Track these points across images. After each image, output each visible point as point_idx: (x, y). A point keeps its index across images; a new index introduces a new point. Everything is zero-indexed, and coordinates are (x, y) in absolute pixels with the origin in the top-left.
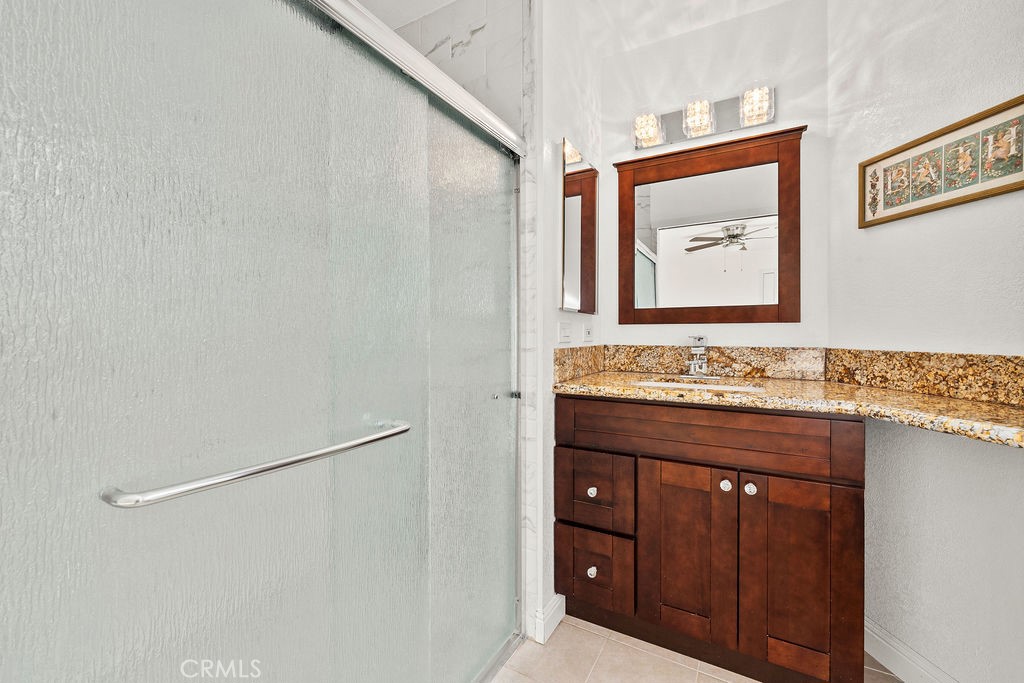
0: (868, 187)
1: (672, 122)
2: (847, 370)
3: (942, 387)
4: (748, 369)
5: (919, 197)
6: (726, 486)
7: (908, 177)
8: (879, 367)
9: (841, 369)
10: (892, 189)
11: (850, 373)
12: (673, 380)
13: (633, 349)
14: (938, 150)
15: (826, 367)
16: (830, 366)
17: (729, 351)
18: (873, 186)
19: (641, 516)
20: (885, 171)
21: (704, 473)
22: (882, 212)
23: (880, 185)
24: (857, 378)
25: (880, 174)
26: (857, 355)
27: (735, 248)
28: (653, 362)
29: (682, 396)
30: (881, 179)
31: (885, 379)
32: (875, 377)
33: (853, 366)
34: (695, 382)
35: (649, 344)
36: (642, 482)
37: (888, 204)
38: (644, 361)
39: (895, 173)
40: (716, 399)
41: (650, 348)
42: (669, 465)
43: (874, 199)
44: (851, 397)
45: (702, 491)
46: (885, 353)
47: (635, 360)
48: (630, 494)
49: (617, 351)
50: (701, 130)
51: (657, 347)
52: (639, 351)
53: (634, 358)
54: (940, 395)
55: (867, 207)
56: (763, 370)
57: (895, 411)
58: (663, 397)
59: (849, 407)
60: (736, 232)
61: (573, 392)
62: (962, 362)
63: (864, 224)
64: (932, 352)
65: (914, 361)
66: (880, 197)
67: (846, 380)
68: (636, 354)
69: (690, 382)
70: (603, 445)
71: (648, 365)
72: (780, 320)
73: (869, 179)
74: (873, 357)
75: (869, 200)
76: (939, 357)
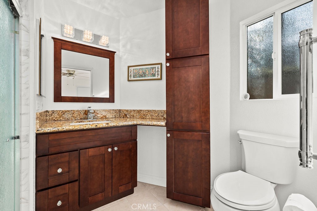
0: (130, 72)
1: (79, 33)
2: (125, 114)
3: (144, 117)
4: (102, 116)
5: (140, 77)
6: (110, 150)
7: (138, 72)
8: (132, 113)
9: (124, 114)
10: (135, 74)
11: (126, 115)
12: (82, 122)
13: (61, 112)
14: (143, 68)
15: (120, 114)
16: (121, 114)
17: (96, 111)
18: (131, 72)
19: (81, 170)
20: (133, 69)
21: (103, 149)
22: (132, 79)
23: (132, 72)
24: (127, 116)
25: (132, 70)
26: (127, 111)
27: (71, 78)
28: (70, 116)
29: (97, 126)
30: (132, 71)
31: (133, 116)
32: (131, 116)
33: (126, 113)
34: (89, 121)
35: (68, 110)
36: (82, 159)
37: (134, 77)
38: (66, 116)
39: (135, 70)
40: (107, 125)
41: (68, 111)
42: (92, 149)
43: (131, 75)
44: (126, 121)
45: (102, 154)
46: (133, 110)
47: (62, 116)
48: (77, 165)
49: (53, 113)
50: (87, 40)
51: (71, 110)
52: (64, 112)
53: (62, 115)
54: (144, 118)
55: (129, 77)
56: (106, 116)
57: (144, 122)
58: (90, 127)
59: (130, 123)
60: (72, 73)
61: (49, 131)
62: (147, 111)
63: (129, 81)
64: (142, 110)
65: (139, 111)
66: (132, 75)
67: (125, 117)
68: (62, 114)
69: (88, 122)
70: (64, 150)
71: (68, 117)
72: (109, 102)
73: (130, 70)
74: (131, 111)
75: (130, 75)
76: (143, 110)
